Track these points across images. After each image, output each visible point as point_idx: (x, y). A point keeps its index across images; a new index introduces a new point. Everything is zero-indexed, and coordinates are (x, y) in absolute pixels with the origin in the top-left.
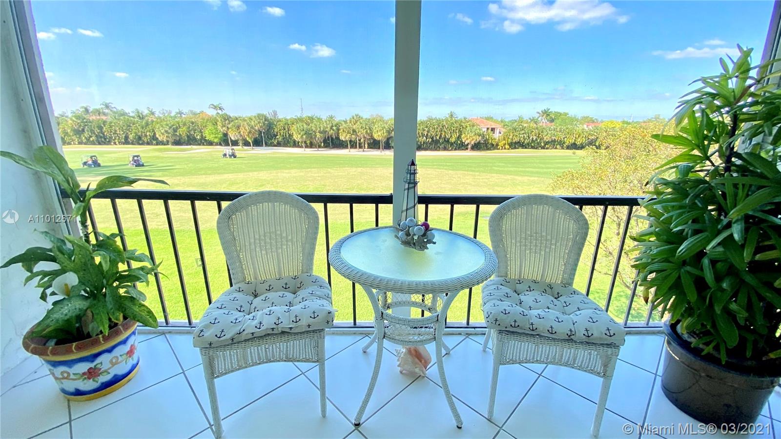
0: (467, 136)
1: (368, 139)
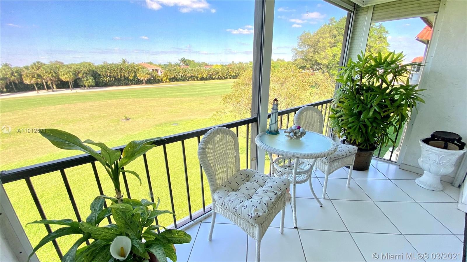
0: (141, 75)
1: (55, 81)
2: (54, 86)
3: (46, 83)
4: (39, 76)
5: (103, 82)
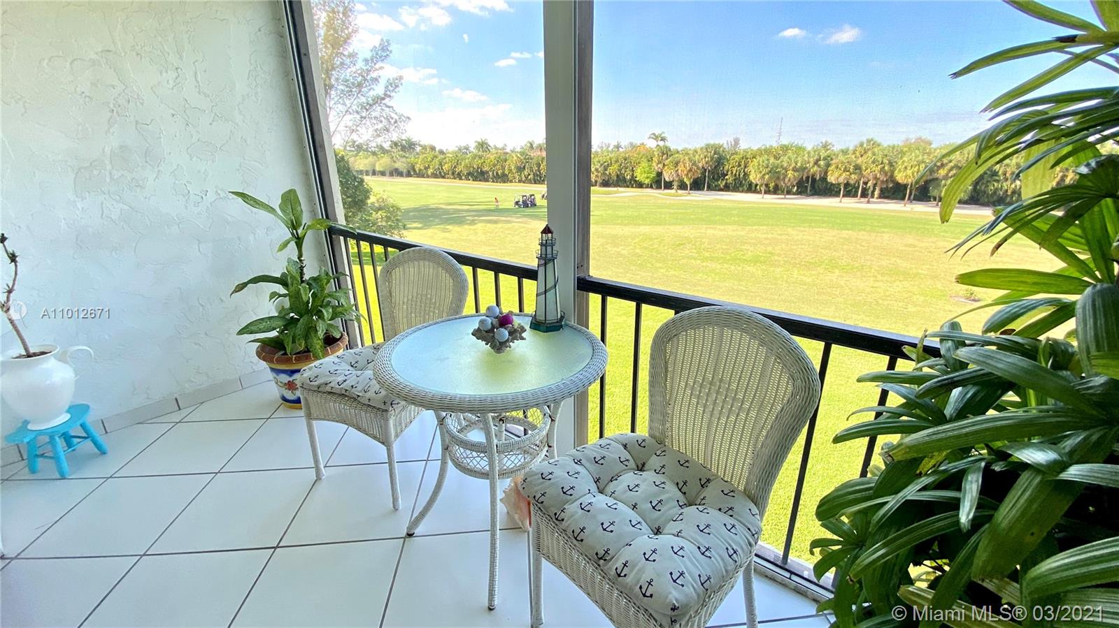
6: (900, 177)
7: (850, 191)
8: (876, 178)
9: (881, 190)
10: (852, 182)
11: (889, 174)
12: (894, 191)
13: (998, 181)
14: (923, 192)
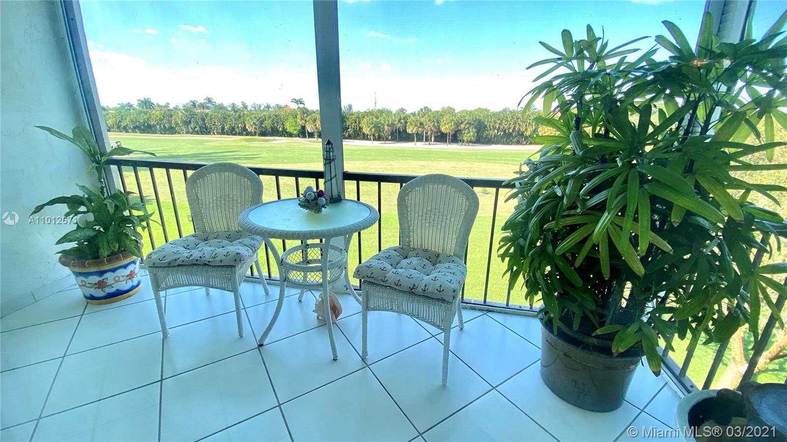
1: (435, 132)
2: (433, 139)
3: (427, 133)
4: (421, 124)
5: (486, 137)
6: (443, 129)
7: (420, 138)
8: (431, 130)
9: (435, 137)
10: (420, 133)
11: (438, 128)
12: (441, 138)
13: (487, 130)
14: (455, 138)
